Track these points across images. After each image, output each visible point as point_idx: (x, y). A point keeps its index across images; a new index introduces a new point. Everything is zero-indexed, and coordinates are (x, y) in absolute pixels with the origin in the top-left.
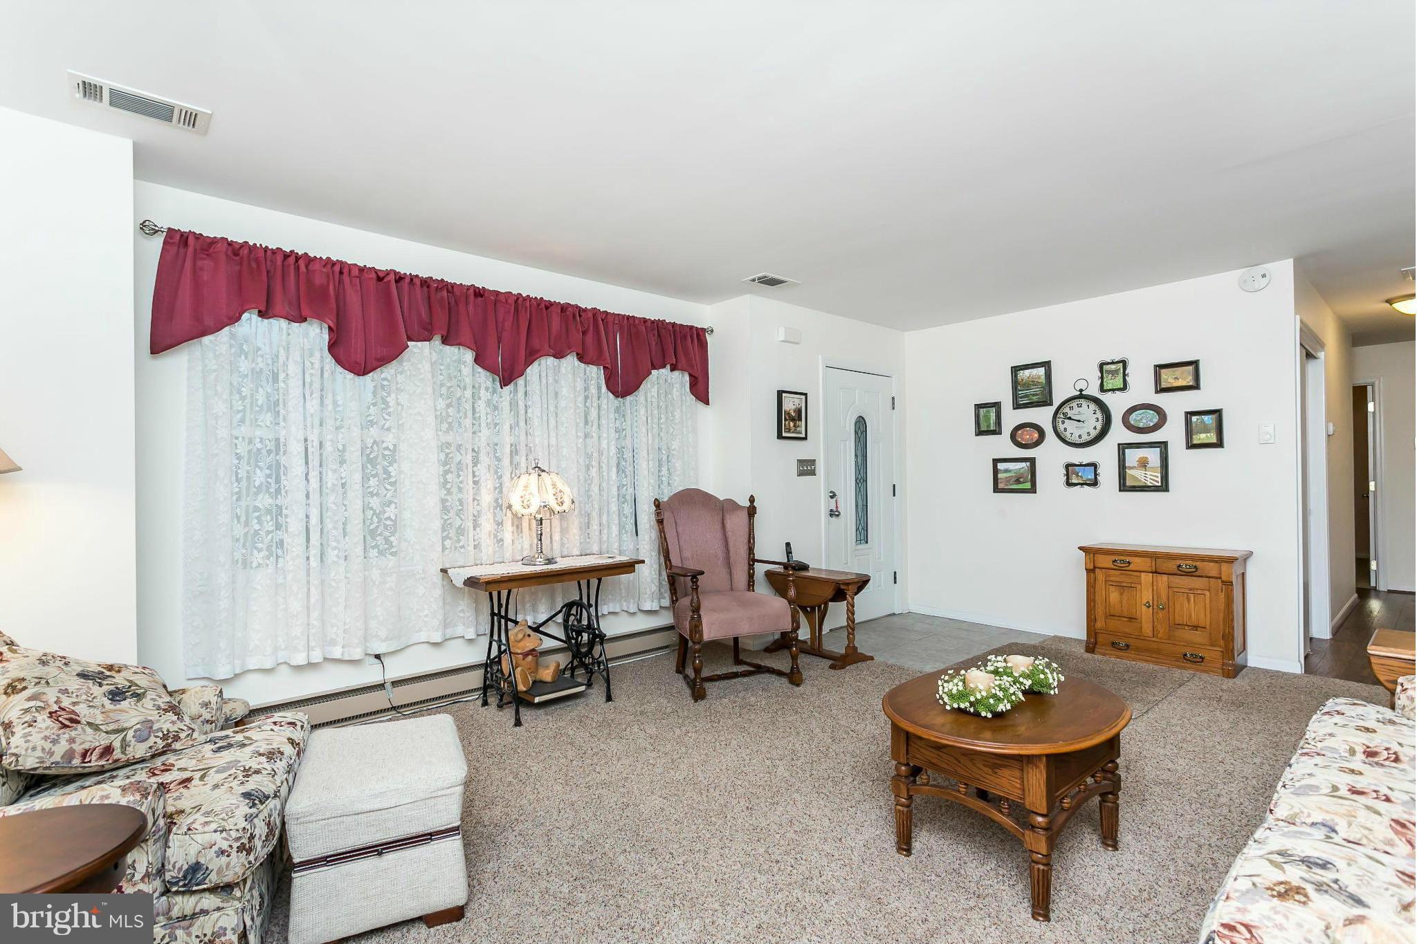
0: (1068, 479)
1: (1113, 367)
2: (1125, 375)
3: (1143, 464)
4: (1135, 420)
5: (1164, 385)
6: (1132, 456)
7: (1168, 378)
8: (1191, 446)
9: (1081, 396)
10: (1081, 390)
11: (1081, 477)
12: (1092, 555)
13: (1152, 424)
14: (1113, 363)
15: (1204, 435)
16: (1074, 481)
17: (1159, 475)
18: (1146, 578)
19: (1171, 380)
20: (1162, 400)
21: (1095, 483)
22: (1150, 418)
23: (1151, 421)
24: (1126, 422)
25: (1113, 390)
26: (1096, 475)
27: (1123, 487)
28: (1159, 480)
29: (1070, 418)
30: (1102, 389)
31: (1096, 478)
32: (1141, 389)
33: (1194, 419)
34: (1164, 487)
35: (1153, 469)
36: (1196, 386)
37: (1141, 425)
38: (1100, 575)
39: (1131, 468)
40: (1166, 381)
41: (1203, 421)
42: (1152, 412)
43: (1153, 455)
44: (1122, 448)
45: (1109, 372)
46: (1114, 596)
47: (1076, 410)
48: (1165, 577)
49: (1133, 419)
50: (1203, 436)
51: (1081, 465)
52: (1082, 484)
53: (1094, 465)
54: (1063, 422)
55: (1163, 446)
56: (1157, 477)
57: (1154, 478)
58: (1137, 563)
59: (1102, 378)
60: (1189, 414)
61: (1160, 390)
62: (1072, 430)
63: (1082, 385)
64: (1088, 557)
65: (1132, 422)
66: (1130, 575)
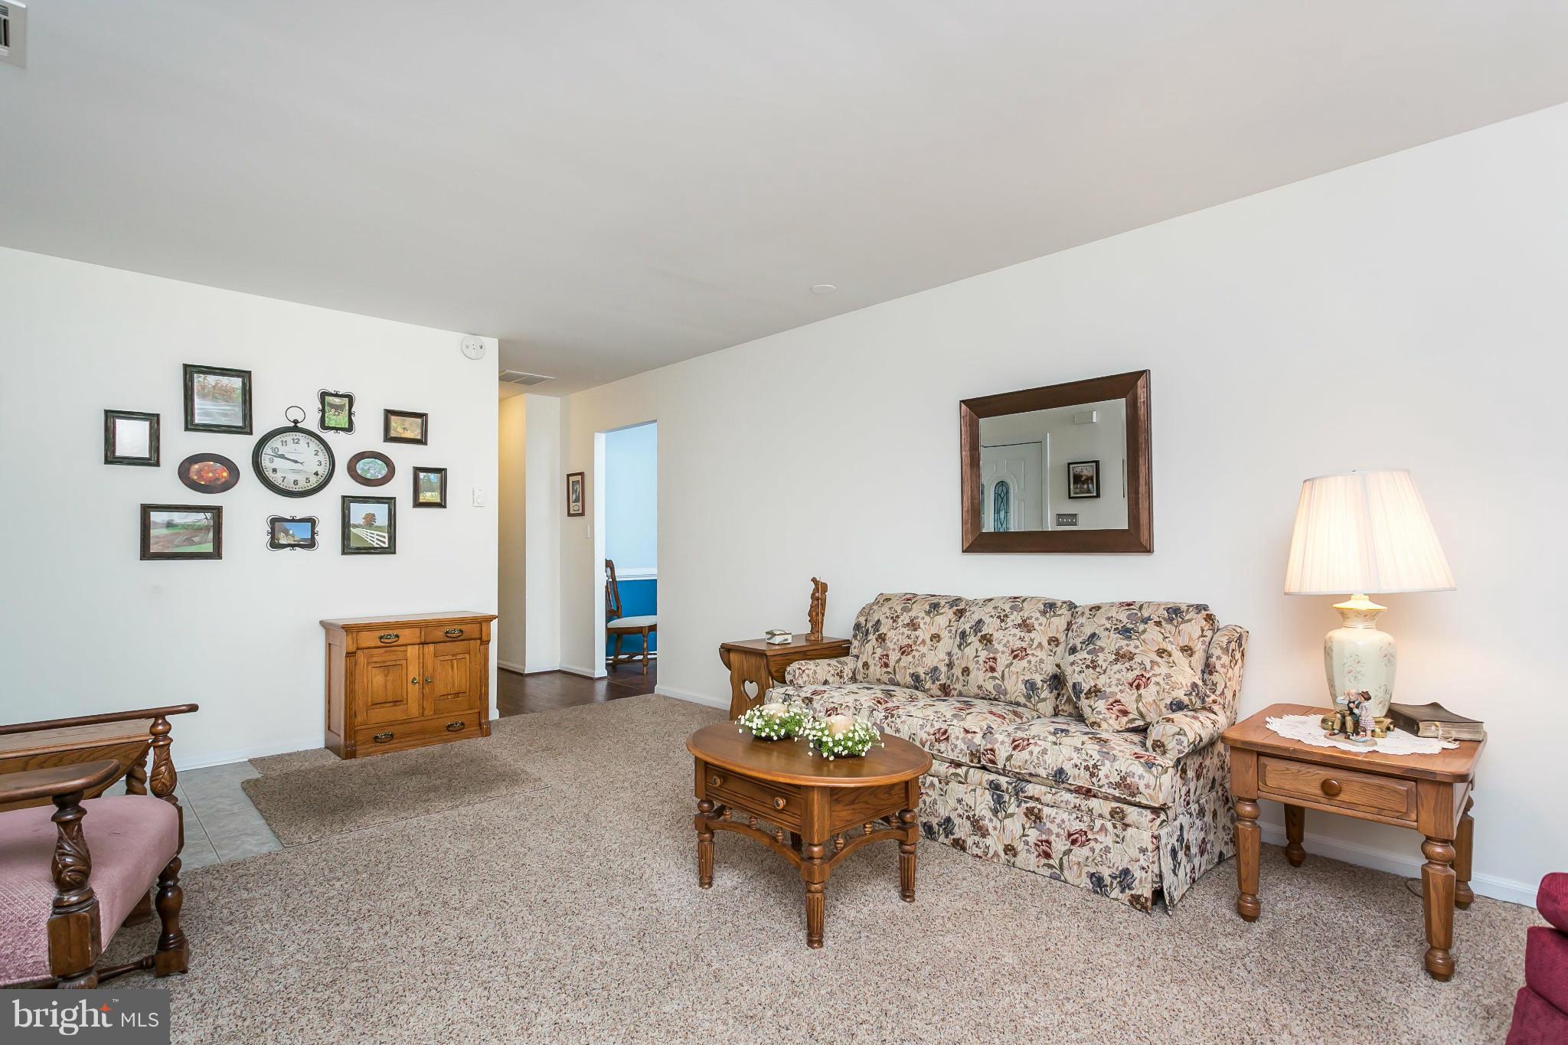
0: (273, 538)
1: (337, 401)
2: (350, 414)
3: (370, 520)
4: (363, 469)
5: (393, 434)
6: (358, 512)
7: (398, 426)
8: (417, 504)
9: (295, 428)
10: (296, 422)
11: (293, 536)
12: (355, 634)
13: (380, 476)
14: (337, 395)
15: (430, 493)
16: (283, 541)
17: (386, 535)
18: (412, 652)
19: (400, 430)
20: (390, 450)
21: (311, 544)
22: (376, 470)
23: (380, 472)
24: (352, 470)
25: (337, 429)
26: (313, 533)
27: (347, 549)
28: (386, 540)
29: (282, 457)
30: (323, 426)
31: (313, 538)
32: (368, 435)
33: (422, 475)
34: (391, 550)
35: (379, 528)
36: (422, 441)
37: (369, 476)
38: (361, 657)
39: (356, 526)
40: (395, 430)
41: (429, 480)
42: (380, 462)
43: (381, 512)
44: (347, 501)
45: (332, 406)
46: (378, 679)
47: (291, 446)
48: (432, 647)
49: (360, 466)
50: (428, 494)
51: (293, 520)
52: (293, 546)
53: (312, 521)
54: (272, 461)
55: (390, 501)
56: (384, 537)
57: (378, 538)
58: (406, 635)
59: (323, 411)
60: (417, 470)
61: (388, 438)
62: (282, 472)
63: (295, 415)
64: (350, 637)
65: (359, 472)
66: (396, 651)
